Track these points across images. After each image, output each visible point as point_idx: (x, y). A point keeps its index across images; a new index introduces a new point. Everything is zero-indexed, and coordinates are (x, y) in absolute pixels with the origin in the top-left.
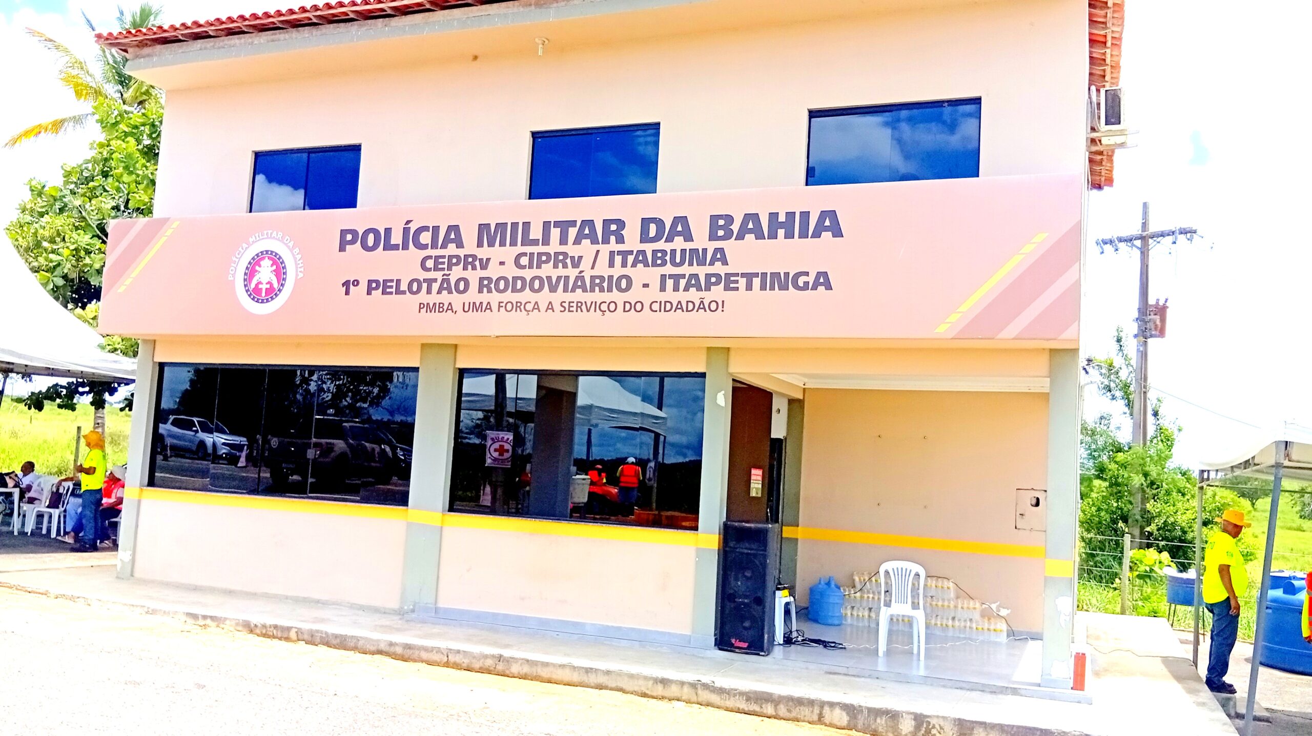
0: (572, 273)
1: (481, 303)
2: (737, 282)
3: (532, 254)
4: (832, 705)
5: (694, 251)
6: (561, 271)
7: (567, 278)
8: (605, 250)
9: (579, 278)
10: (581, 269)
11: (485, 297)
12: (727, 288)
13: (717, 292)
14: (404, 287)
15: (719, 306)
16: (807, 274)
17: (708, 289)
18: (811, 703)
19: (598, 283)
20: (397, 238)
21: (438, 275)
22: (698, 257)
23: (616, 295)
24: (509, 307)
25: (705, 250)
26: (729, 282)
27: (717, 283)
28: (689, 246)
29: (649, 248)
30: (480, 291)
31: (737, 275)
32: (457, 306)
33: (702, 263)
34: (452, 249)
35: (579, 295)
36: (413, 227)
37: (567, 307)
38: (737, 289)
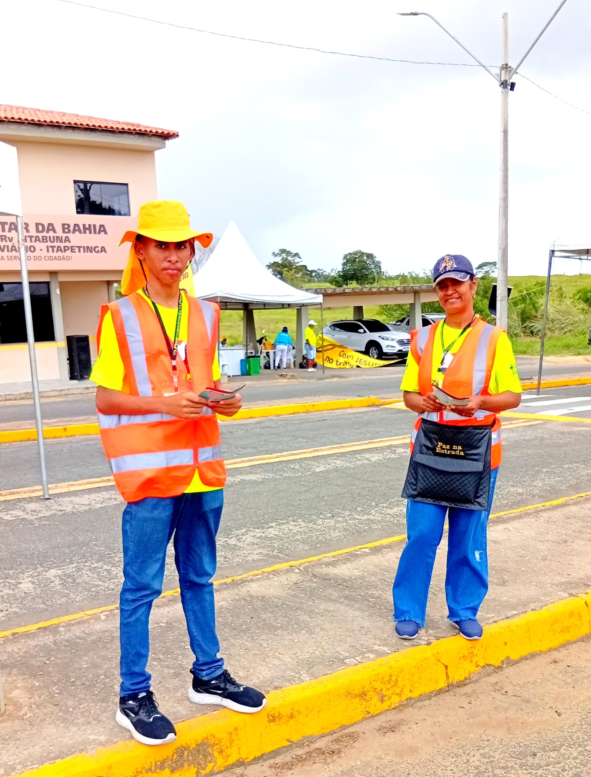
7: (8, 246)
9: (13, 246)
10: (13, 242)
15: (69, 258)
16: (98, 247)
22: (59, 239)
25: (62, 237)
26: (72, 249)
29: (40, 235)
31: (74, 247)
33: (61, 241)
38: (75, 252)
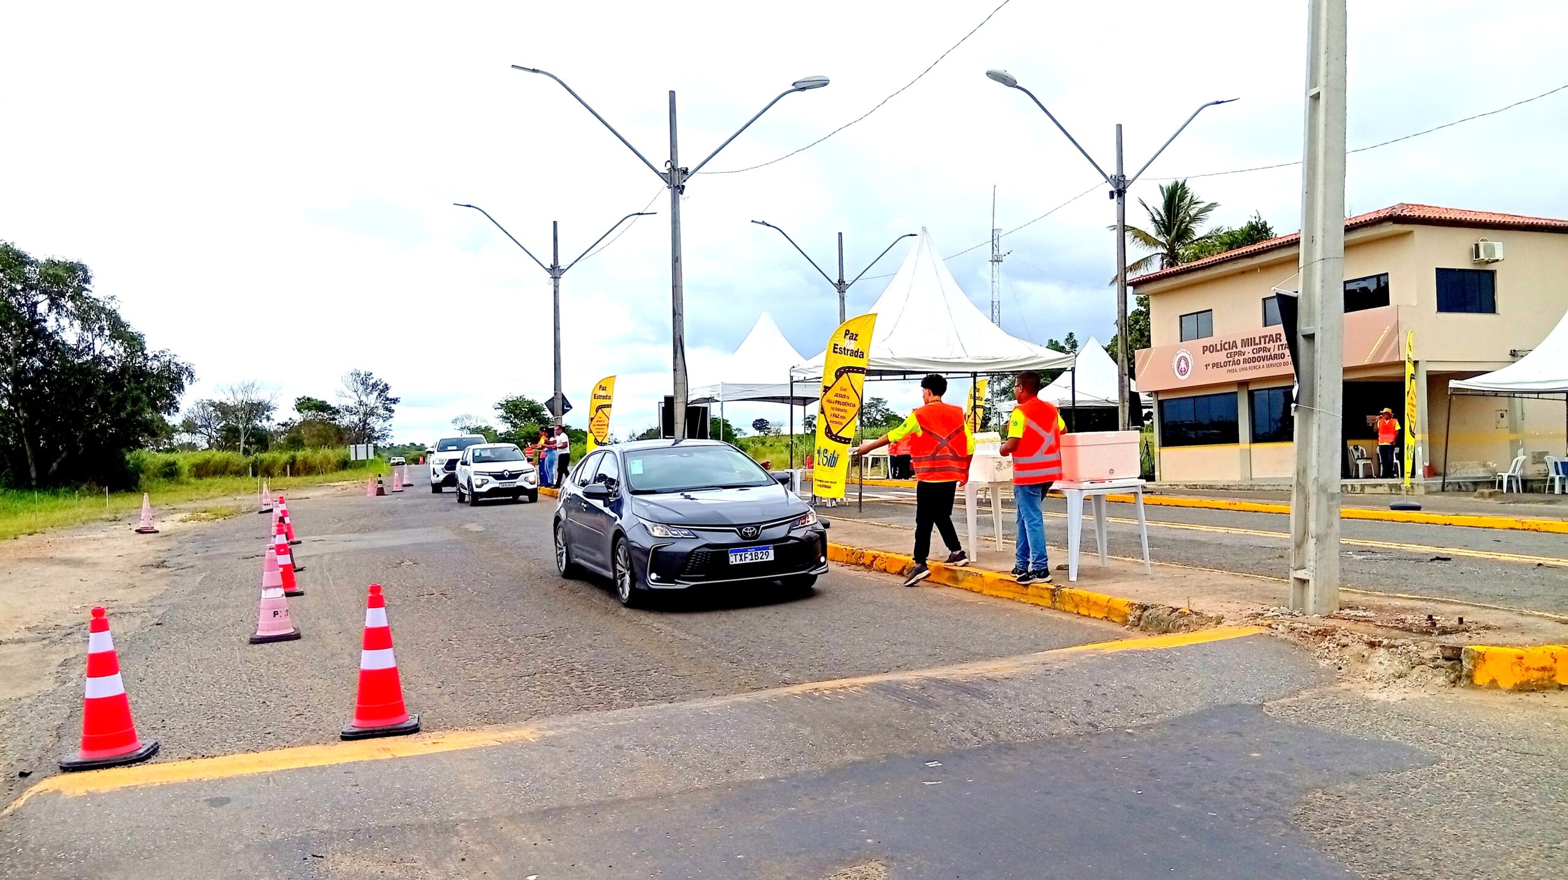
0: (1268, 354)
1: (1245, 368)
6: (1265, 354)
7: (1267, 356)
8: (1276, 344)
9: (1271, 355)
10: (1271, 352)
14: (1222, 365)
19: (1276, 357)
20: (1219, 348)
21: (1231, 359)
23: (1281, 361)
30: (1244, 363)
32: (1238, 370)
34: (1235, 350)
35: (1271, 362)
36: (1223, 343)
37: (1268, 366)
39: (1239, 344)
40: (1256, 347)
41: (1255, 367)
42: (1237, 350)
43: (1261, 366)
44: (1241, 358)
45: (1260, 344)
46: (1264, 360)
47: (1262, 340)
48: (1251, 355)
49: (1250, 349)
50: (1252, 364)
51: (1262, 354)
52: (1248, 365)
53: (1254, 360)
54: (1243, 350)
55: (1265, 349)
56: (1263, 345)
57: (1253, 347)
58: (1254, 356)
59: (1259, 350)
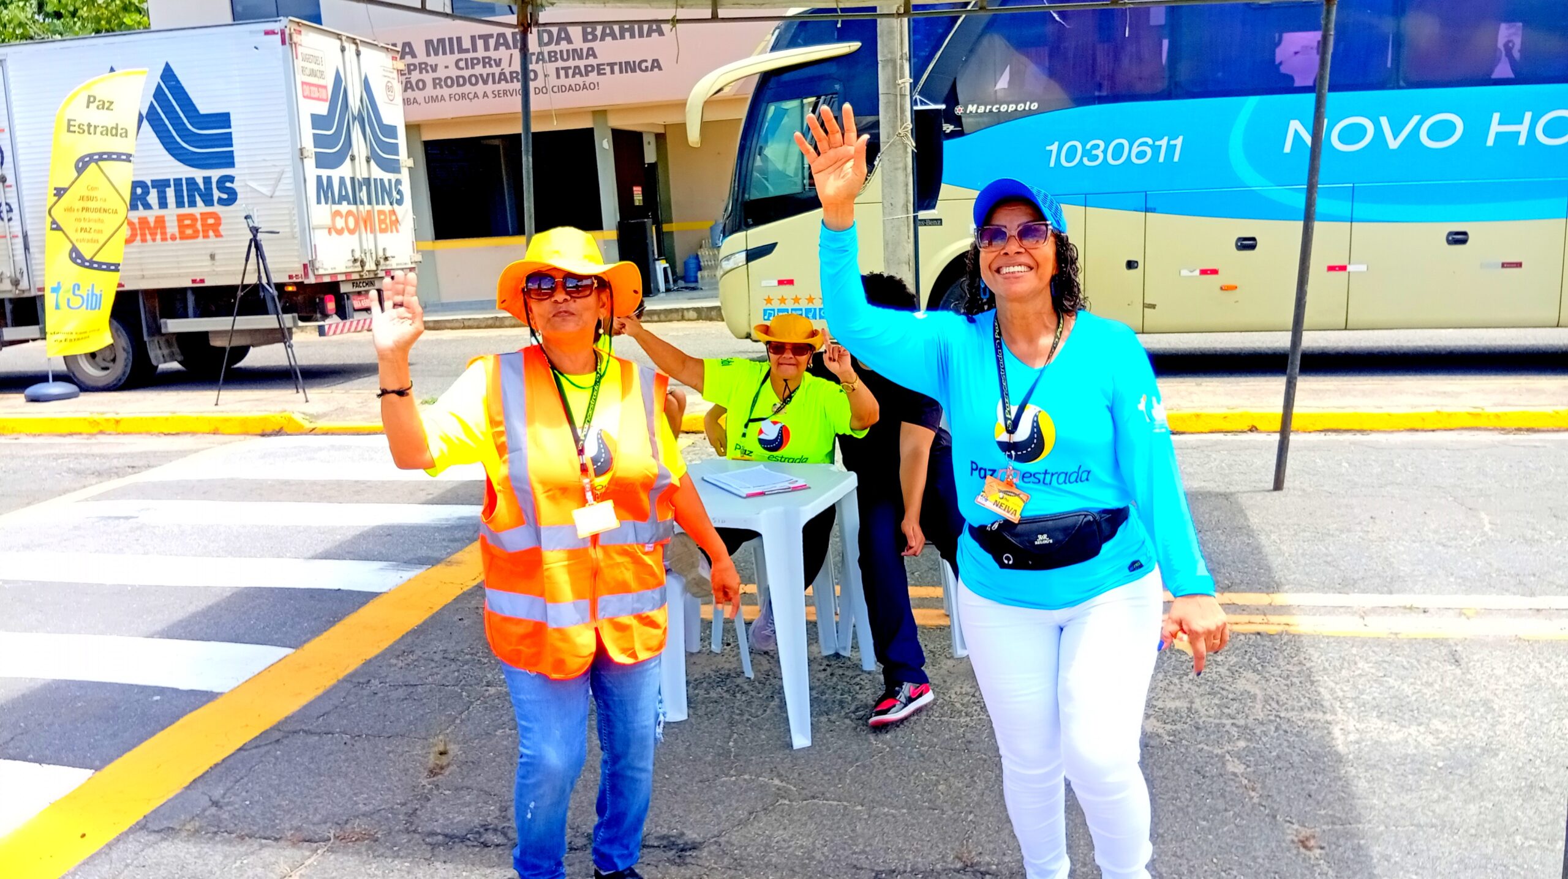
1: (437, 97)
2: (604, 69)
3: (466, 60)
4: (688, 309)
5: (574, 51)
6: (488, 70)
7: (493, 74)
10: (502, 67)
11: (439, 92)
12: (599, 74)
13: (593, 76)
15: (594, 86)
16: (646, 61)
17: (587, 75)
18: (677, 310)
22: (577, 54)
24: (457, 97)
25: (581, 49)
26: (599, 69)
27: (592, 71)
28: (571, 47)
29: (546, 49)
30: (435, 88)
31: (603, 65)
32: (420, 100)
33: (580, 58)
34: (409, 59)
37: (497, 94)
38: (605, 74)
39: (420, 49)
40: (464, 56)
41: (463, 96)
42: (416, 61)
43: (480, 95)
44: (428, 77)
45: (475, 50)
46: (485, 82)
47: (480, 43)
48: (454, 72)
49: (451, 59)
50: (455, 90)
51: (479, 70)
52: (445, 92)
53: (459, 81)
54: (432, 60)
55: (486, 62)
56: (481, 53)
57: (457, 56)
58: (460, 73)
59: (473, 63)
